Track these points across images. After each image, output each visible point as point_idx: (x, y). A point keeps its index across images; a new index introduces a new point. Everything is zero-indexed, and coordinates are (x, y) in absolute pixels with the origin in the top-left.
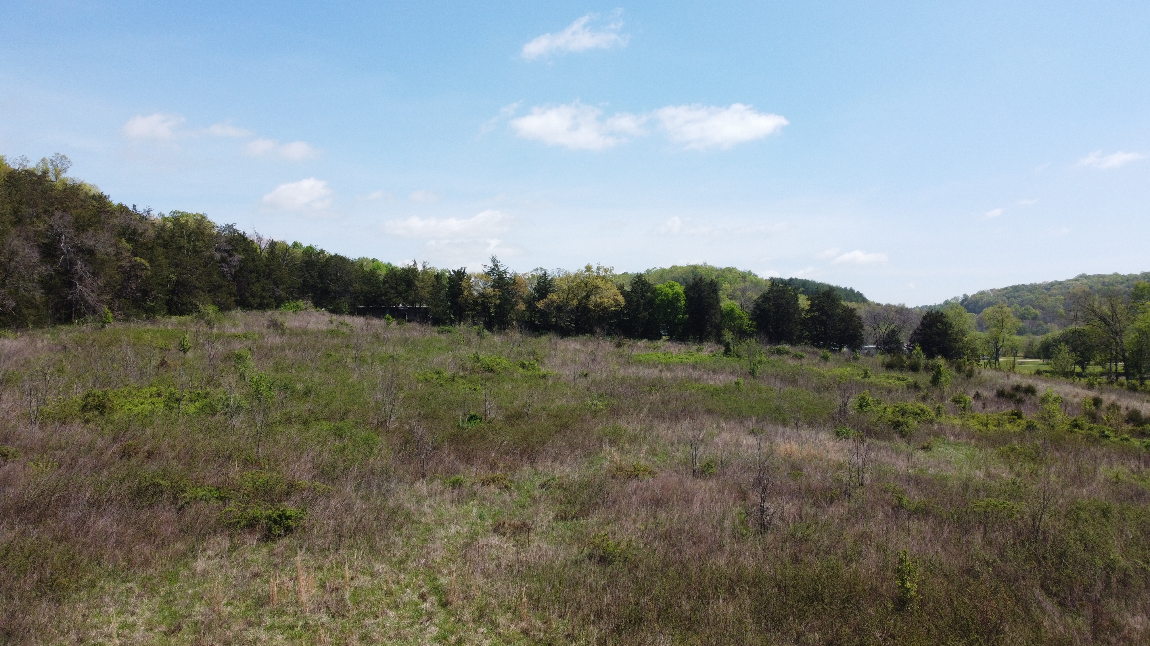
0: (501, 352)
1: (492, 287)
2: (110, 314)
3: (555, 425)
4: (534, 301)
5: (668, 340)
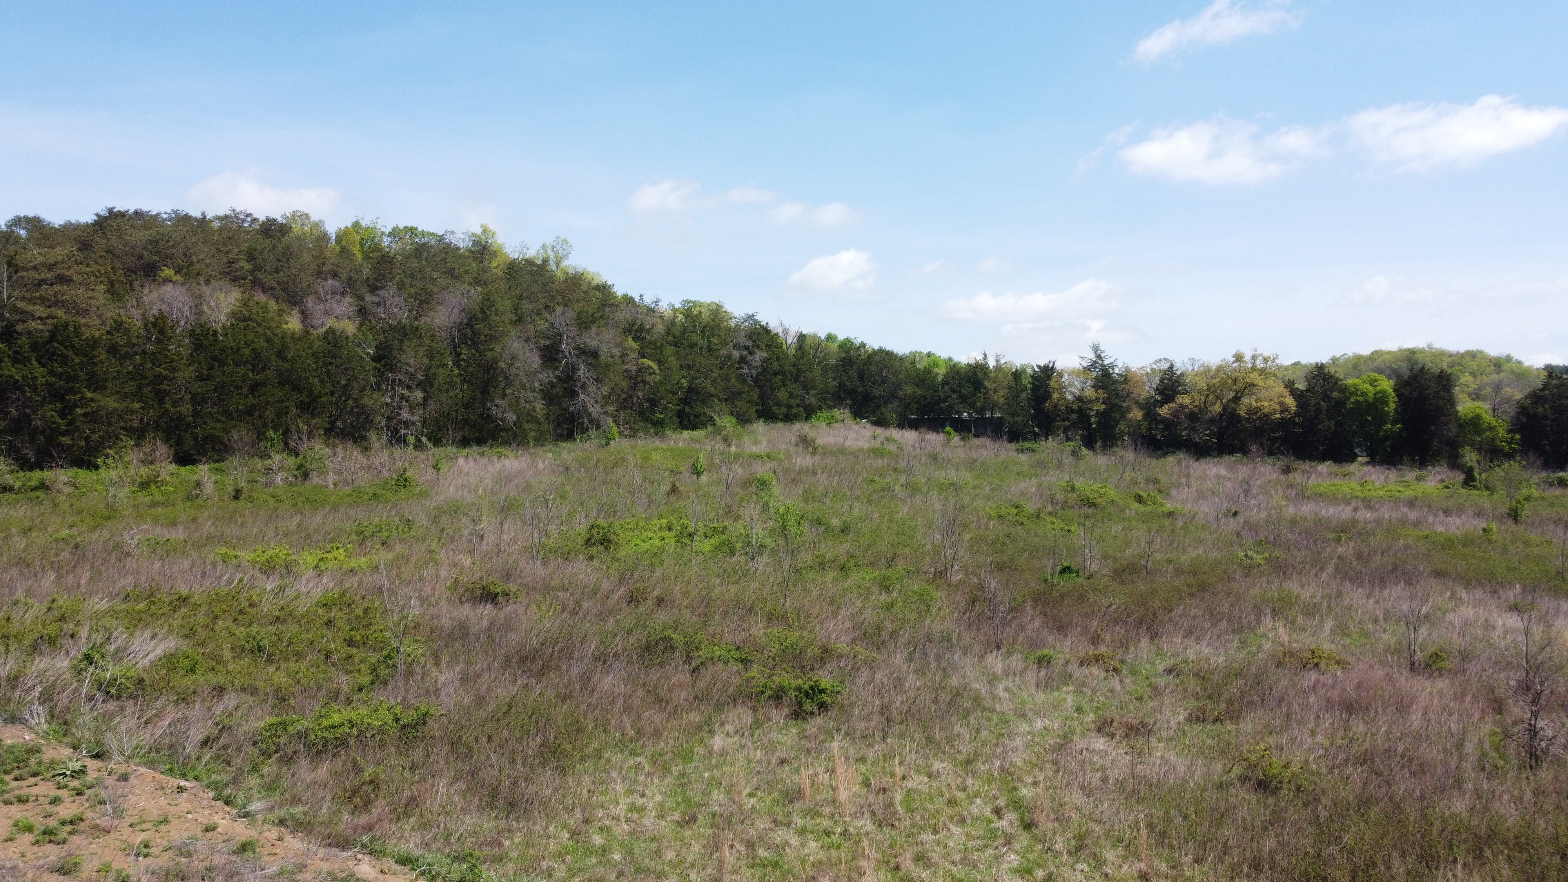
0: (1106, 480)
1: (1093, 387)
2: (615, 429)
3: (1188, 585)
4: (1155, 406)
5: (1367, 463)
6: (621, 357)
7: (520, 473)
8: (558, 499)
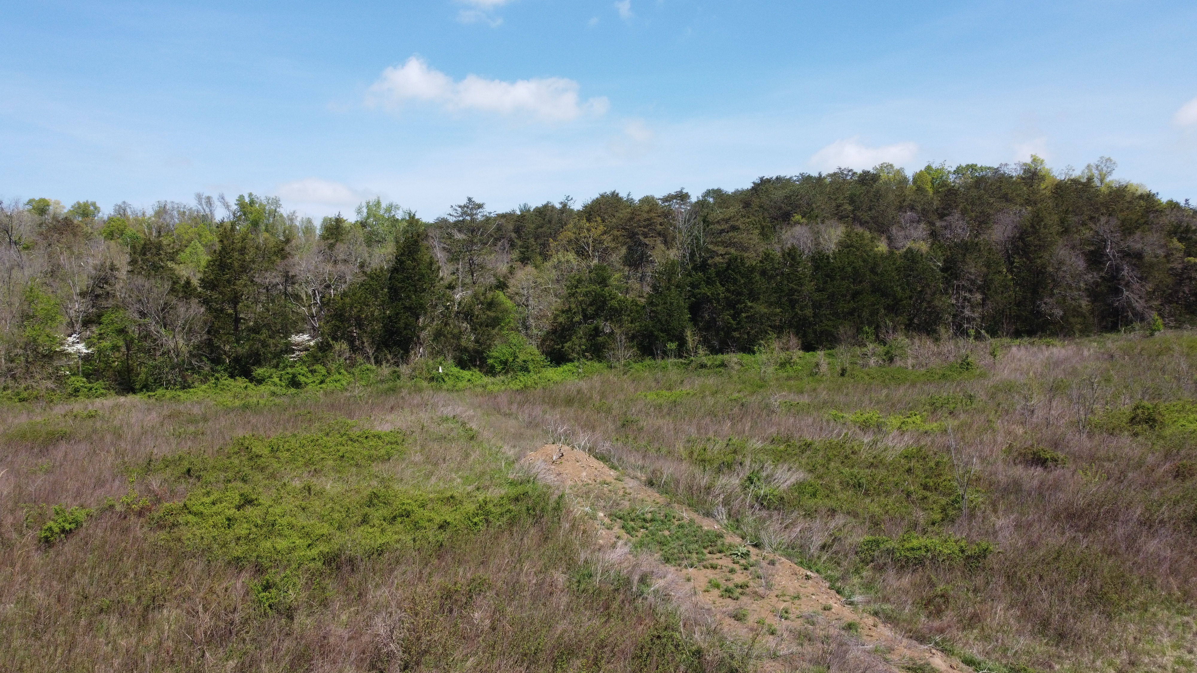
2: (1160, 321)
6: (1166, 257)
7: (1066, 359)
8: (1103, 382)
